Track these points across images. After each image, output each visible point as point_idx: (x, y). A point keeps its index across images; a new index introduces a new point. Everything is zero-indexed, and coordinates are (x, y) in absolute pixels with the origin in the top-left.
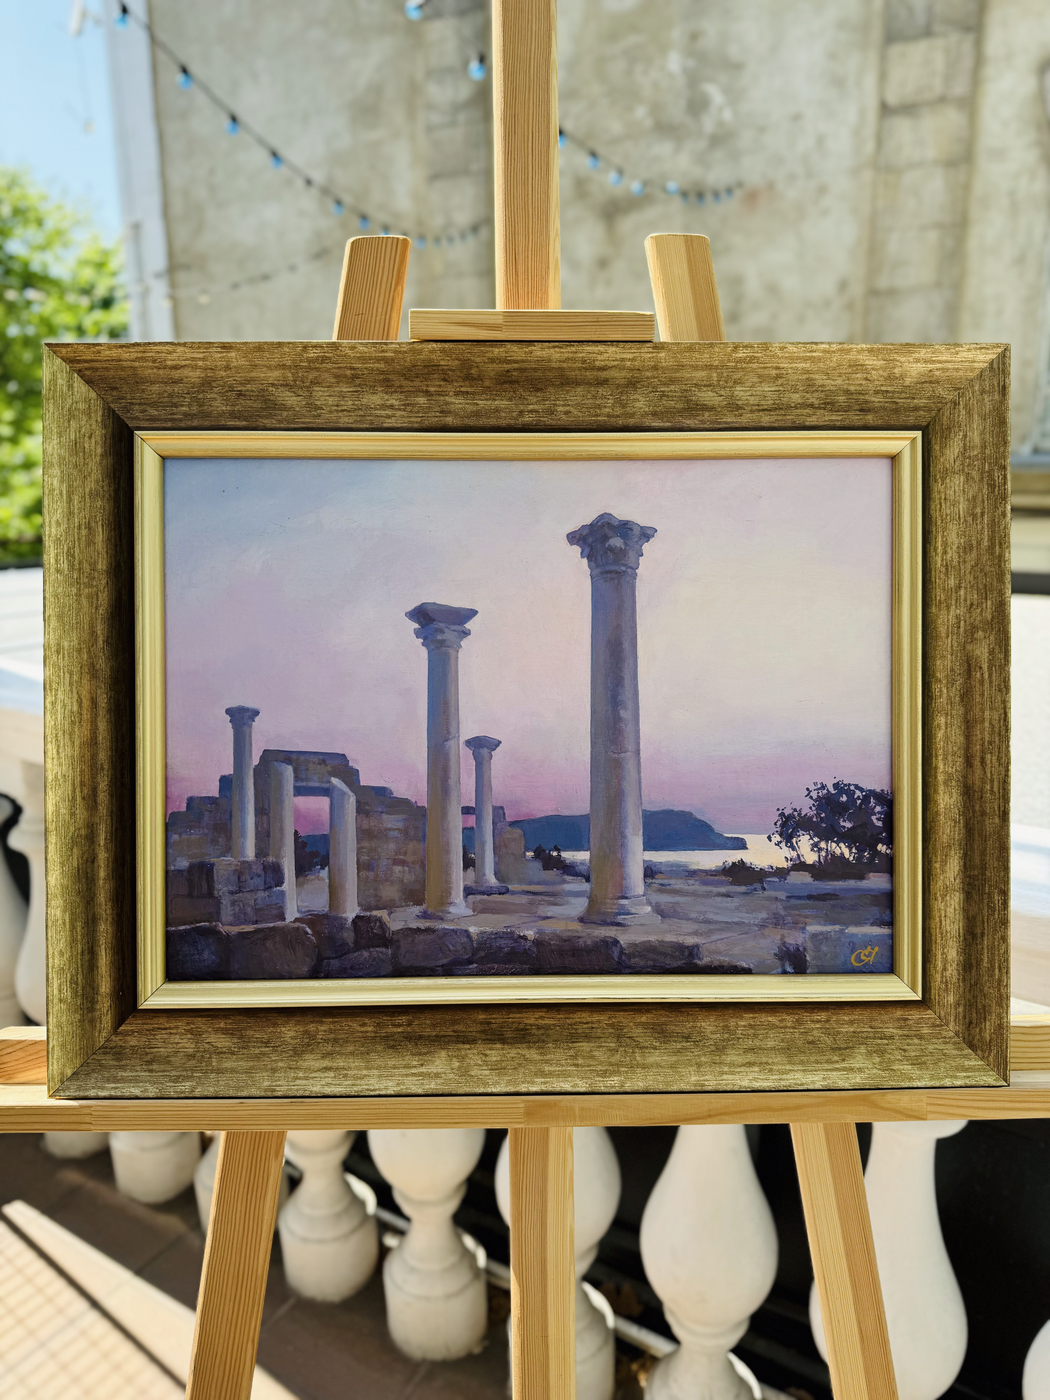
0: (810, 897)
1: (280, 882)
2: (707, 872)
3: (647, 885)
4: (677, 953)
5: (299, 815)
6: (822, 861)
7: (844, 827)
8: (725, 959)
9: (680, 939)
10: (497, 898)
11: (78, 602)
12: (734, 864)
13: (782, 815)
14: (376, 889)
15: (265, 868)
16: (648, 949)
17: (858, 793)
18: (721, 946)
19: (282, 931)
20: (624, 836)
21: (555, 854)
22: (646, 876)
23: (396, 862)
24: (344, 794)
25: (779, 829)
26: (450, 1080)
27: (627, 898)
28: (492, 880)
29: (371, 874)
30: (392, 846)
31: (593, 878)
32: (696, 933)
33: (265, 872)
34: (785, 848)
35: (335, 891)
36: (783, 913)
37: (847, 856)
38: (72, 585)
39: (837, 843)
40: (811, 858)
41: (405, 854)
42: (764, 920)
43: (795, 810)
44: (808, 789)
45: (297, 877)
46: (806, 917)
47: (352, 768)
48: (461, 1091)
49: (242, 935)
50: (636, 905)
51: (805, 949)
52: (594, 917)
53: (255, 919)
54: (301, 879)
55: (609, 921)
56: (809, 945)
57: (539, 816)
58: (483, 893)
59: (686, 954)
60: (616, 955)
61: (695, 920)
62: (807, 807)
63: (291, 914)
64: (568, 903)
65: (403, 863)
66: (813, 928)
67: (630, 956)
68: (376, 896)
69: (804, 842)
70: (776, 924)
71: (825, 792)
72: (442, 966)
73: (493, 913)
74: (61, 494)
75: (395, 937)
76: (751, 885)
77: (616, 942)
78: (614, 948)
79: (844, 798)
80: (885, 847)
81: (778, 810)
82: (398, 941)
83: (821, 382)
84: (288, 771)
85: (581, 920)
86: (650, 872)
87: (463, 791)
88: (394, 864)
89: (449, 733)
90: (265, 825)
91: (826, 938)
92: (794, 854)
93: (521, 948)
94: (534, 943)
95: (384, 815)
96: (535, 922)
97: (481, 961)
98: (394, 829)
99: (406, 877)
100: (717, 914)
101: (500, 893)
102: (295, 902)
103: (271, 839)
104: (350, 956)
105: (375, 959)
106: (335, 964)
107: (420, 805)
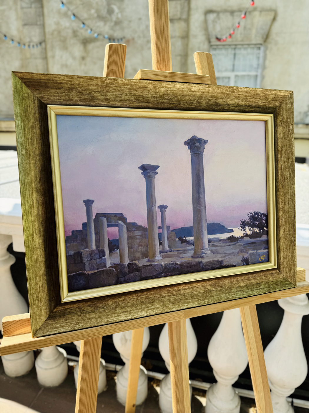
0: (249, 244)
1: (104, 255)
2: (224, 240)
3: (209, 245)
4: (217, 263)
5: (109, 233)
6: (252, 233)
7: (256, 224)
8: (229, 263)
9: (218, 259)
10: (169, 253)
12: (230, 236)
13: (242, 222)
15: (99, 252)
16: (210, 263)
17: (259, 214)
18: (228, 260)
19: (106, 271)
20: (202, 231)
21: (184, 238)
22: (208, 242)
23: (139, 245)
25: (241, 226)
26: (161, 309)
27: (204, 249)
28: (167, 248)
29: (132, 250)
30: (138, 241)
31: (195, 245)
32: (222, 257)
33: (99, 253)
34: (243, 231)
35: (121, 257)
36: (243, 249)
37: (257, 231)
39: (255, 228)
40: (249, 233)
41: (142, 243)
42: (238, 251)
43: (245, 220)
44: (248, 214)
45: (109, 253)
46: (248, 249)
47: (124, 217)
48: (165, 312)
49: (92, 274)
50: (206, 251)
51: (248, 258)
52: (196, 256)
53: (97, 268)
54: (111, 254)
55: (199, 256)
56: (249, 257)
57: (179, 228)
58: (165, 252)
59: (220, 263)
60: (202, 266)
61: (222, 253)
62: (247, 219)
63: (108, 265)
64: (188, 252)
65: (142, 246)
66: (250, 252)
67: (205, 266)
68: (134, 256)
69: (247, 228)
70: (241, 252)
71: (252, 214)
72: (155, 275)
73: (168, 258)
75: (140, 268)
76: (235, 242)
77: (202, 262)
78: (201, 264)
79: (256, 216)
80: (266, 228)
81: (241, 220)
82: (141, 270)
84: (105, 220)
85: (192, 257)
86: (210, 241)
87: (158, 222)
88: (139, 246)
89: (153, 204)
90: (98, 238)
91: (253, 254)
92: (245, 232)
93: (176, 267)
94: (180, 265)
95: (135, 231)
96: (180, 259)
97: (165, 272)
98: (138, 235)
99: (143, 250)
100: (227, 251)
101: (170, 252)
102: (109, 261)
103: (100, 242)
104: (127, 276)
105: (135, 276)
106: (123, 279)
107: (145, 227)
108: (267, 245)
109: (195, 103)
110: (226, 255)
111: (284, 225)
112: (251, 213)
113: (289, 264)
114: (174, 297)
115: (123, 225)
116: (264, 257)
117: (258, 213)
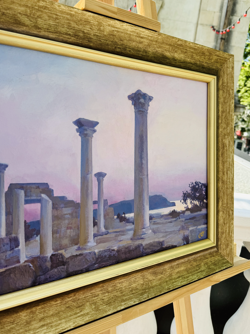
0: (190, 219)
1: (17, 245)
3: (150, 222)
4: (158, 245)
5: (26, 213)
6: (192, 207)
8: (170, 244)
9: (159, 240)
10: (105, 236)
14: (60, 242)
15: (10, 240)
16: (151, 245)
18: (169, 240)
19: (19, 268)
20: (144, 206)
21: (123, 215)
23: (68, 228)
25: (183, 198)
27: (144, 228)
28: (103, 229)
29: (58, 235)
30: (67, 221)
31: (135, 223)
32: (163, 237)
33: (11, 242)
34: (184, 204)
35: (42, 245)
36: (184, 225)
37: (198, 204)
39: (196, 201)
40: (190, 206)
41: (71, 224)
42: (180, 229)
43: (187, 191)
45: (26, 241)
46: (189, 225)
47: (50, 189)
50: (147, 230)
51: (189, 236)
52: (136, 238)
53: (5, 265)
54: (27, 242)
55: (139, 238)
56: (190, 234)
57: (118, 202)
58: (100, 235)
59: (161, 245)
60: (141, 249)
61: (163, 232)
63: (23, 259)
64: (127, 234)
65: (71, 228)
67: (146, 249)
68: (60, 244)
69: (189, 201)
70: (182, 229)
73: (103, 243)
75: (67, 260)
76: (177, 217)
77: (142, 245)
78: (141, 247)
80: (206, 200)
82: (68, 262)
84: (22, 193)
86: (151, 218)
87: (93, 195)
89: (88, 171)
90: (10, 220)
91: (193, 231)
92: (186, 206)
93: (113, 254)
94: (117, 251)
95: (63, 208)
96: (117, 243)
97: (99, 263)
98: (67, 214)
99: (72, 234)
100: (168, 229)
101: (106, 234)
102: (24, 254)
103: (13, 226)
104: (49, 272)
105: (59, 272)
106: (43, 277)
107: (77, 202)
108: (206, 220)
109: (142, 52)
110: (167, 234)
111: (222, 197)
112: (193, 183)
113: (226, 239)
114: (108, 295)
115: (47, 201)
116: (203, 233)
117: (199, 183)
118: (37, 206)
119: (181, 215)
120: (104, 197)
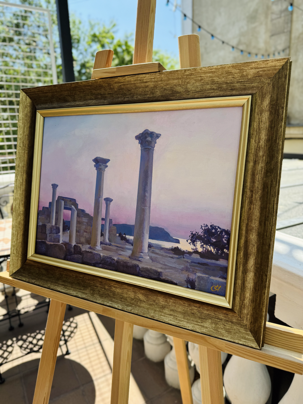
0: (199, 263)
1: (59, 233)
2: (167, 249)
3: (149, 250)
4: (155, 274)
5: (64, 215)
6: (204, 251)
7: (213, 241)
8: (169, 279)
9: (156, 269)
10: (108, 246)
11: (24, 154)
12: (175, 247)
13: (192, 233)
14: (80, 238)
15: (56, 228)
16: (147, 270)
17: (219, 230)
18: (169, 274)
19: (58, 245)
20: (143, 233)
21: (124, 236)
22: (149, 247)
24: (74, 210)
25: (190, 238)
27: (142, 253)
28: (107, 241)
29: (79, 234)
30: (84, 227)
31: (134, 245)
32: (161, 268)
34: (192, 245)
35: (70, 237)
36: (189, 267)
37: (213, 251)
38: (23, 150)
39: (210, 246)
40: (200, 250)
41: (87, 229)
42: (183, 268)
43: (196, 233)
44: (201, 226)
46: (197, 270)
47: (77, 203)
49: (51, 245)
50: (145, 256)
51: (195, 281)
52: (133, 257)
53: (53, 241)
54: (64, 232)
55: (137, 259)
56: (197, 280)
57: (121, 224)
58: (105, 244)
59: (158, 274)
60: (138, 270)
61: (161, 264)
62: (200, 232)
63: (61, 242)
64: (126, 251)
65: (86, 232)
66: (199, 274)
67: (142, 271)
68: (80, 240)
69: (199, 244)
70: (187, 270)
71: (207, 227)
72: (93, 263)
73: (107, 251)
74: (22, 127)
75: (83, 253)
76: (180, 255)
77: (138, 266)
78: (137, 268)
79: (214, 231)
80: (227, 250)
81: (191, 232)
83: (217, 80)
84: (63, 202)
85: (129, 257)
86: (150, 246)
87: (102, 213)
88: (84, 232)
89: (100, 196)
90: (57, 216)
91: (203, 279)
92: (195, 248)
93: (113, 262)
94: (116, 261)
95: (83, 218)
96: (117, 255)
97: (103, 264)
98: (85, 222)
99: (87, 236)
100: (168, 263)
101: (109, 245)
102: (62, 238)
104: (72, 255)
105: (78, 258)
106: (69, 257)
107: (91, 216)
110: (166, 267)
116: (219, 287)
118: (69, 212)
119: (186, 255)
120: (110, 217)
